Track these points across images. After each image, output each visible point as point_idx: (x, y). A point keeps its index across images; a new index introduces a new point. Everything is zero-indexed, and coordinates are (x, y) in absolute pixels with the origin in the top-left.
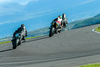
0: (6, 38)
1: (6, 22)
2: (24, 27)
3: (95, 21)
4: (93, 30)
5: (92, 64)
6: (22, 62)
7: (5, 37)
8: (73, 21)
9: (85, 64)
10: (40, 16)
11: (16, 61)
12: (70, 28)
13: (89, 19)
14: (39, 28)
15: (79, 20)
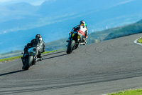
0: (12, 52)
1: (12, 30)
2: (41, 39)
3: (137, 29)
4: (135, 42)
5: (134, 89)
6: (34, 87)
7: (10, 51)
8: (107, 28)
9: (123, 89)
10: (60, 21)
11: (26, 86)
12: (102, 38)
13: (130, 26)
14: (58, 38)
15: (116, 26)
